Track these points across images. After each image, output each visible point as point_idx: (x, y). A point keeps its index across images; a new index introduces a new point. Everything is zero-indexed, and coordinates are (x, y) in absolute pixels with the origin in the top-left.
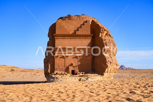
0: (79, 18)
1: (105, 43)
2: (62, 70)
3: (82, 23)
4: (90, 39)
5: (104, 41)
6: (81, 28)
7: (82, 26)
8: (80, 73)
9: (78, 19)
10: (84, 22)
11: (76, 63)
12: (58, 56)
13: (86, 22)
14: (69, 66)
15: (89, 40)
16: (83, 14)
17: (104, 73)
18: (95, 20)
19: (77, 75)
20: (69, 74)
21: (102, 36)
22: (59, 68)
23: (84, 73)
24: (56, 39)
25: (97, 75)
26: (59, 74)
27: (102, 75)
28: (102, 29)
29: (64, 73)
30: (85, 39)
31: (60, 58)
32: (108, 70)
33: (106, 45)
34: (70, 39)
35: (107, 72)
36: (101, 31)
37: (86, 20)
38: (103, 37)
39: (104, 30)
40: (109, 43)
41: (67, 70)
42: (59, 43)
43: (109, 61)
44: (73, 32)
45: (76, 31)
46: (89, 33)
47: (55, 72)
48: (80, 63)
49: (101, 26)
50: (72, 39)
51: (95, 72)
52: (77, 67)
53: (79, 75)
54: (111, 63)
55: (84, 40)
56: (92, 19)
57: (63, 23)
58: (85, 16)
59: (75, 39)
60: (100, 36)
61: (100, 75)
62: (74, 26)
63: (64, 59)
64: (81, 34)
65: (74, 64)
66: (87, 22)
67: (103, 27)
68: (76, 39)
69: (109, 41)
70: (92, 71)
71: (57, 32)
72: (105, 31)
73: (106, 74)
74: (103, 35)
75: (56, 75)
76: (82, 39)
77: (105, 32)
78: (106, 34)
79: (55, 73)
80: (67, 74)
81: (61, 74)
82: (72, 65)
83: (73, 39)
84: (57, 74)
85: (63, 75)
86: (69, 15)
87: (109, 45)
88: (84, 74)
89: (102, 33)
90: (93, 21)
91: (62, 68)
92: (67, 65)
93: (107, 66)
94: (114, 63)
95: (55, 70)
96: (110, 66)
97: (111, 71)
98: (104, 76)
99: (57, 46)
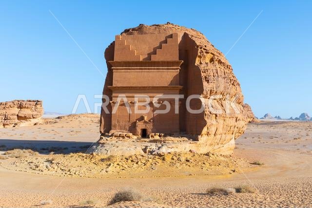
0: (157, 29)
1: (205, 77)
2: (125, 129)
3: (163, 39)
4: (177, 69)
5: (202, 74)
6: (161, 49)
7: (163, 44)
8: (155, 135)
9: (156, 32)
10: (167, 37)
13: (171, 36)
14: (136, 120)
15: (176, 71)
16: (168, 23)
17: (200, 137)
18: (190, 33)
20: (135, 137)
21: (201, 63)
22: (119, 125)
23: (163, 134)
24: (114, 71)
25: (185, 139)
26: (115, 136)
27: (196, 139)
28: (201, 50)
30: (168, 69)
32: (207, 129)
33: (208, 81)
34: (140, 71)
35: (208, 134)
36: (199, 54)
37: (171, 33)
38: (202, 67)
39: (204, 51)
40: (216, 77)
41: (133, 129)
42: (121, 78)
43: (210, 113)
44: (147, 56)
45: (152, 56)
46: (177, 59)
47: (112, 132)
48: (158, 115)
49: (198, 44)
50: (143, 71)
51: (184, 134)
52: (152, 124)
53: (151, 139)
54: (216, 116)
55: (165, 71)
57: (128, 41)
58: (171, 26)
59: (149, 69)
60: (197, 63)
61: (191, 141)
62: (148, 44)
64: (161, 59)
65: (146, 118)
66: (172, 38)
68: (151, 69)
69: (215, 73)
70: (179, 131)
71: (117, 58)
72: (207, 53)
73: (202, 139)
76: (163, 69)
77: (209, 56)
78: (212, 60)
79: (110, 134)
80: (132, 136)
81: (120, 137)
82: (142, 118)
83: (146, 71)
85: (123, 137)
86: (140, 25)
87: (215, 82)
88: (162, 137)
90: (186, 35)
91: (124, 124)
92: (133, 119)
93: (205, 123)
94: (228, 116)
95: (112, 128)
96: (214, 122)
97: (218, 132)
98: (198, 142)
99: (116, 84)
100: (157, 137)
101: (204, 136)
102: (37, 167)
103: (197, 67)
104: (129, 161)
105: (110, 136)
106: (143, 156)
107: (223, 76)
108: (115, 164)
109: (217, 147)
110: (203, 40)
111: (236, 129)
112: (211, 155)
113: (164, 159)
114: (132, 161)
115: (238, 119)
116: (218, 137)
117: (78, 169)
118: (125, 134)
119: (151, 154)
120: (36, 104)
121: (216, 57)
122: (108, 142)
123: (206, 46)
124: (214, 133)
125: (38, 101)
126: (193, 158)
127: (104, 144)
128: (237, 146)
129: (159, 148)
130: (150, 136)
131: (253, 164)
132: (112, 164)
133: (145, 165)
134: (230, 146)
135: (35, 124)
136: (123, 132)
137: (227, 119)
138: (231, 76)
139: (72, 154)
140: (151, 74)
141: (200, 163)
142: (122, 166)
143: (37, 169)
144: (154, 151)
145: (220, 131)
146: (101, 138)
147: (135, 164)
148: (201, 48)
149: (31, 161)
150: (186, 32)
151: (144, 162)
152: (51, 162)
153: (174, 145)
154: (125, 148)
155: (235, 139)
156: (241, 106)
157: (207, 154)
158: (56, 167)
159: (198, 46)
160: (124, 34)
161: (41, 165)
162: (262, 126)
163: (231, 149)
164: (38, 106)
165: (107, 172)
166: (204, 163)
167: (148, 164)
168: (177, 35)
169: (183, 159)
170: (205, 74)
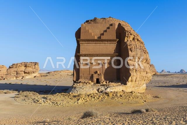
1: (130, 49)
2: (87, 78)
5: (129, 47)
6: (106, 32)
7: (107, 30)
8: (103, 82)
9: (104, 22)
15: (114, 45)
16: (110, 17)
17: (127, 82)
18: (122, 23)
20: (92, 83)
22: (84, 77)
23: (108, 81)
25: (120, 84)
26: (82, 83)
27: (125, 84)
35: (132, 81)
36: (127, 35)
37: (112, 23)
38: (128, 43)
39: (129, 34)
40: (136, 49)
41: (92, 78)
42: (84, 49)
43: (133, 69)
45: (102, 36)
46: (115, 38)
47: (80, 80)
50: (97, 45)
51: (120, 81)
53: (102, 84)
54: (136, 70)
57: (88, 27)
58: (111, 19)
60: (126, 40)
61: (123, 85)
65: (98, 72)
66: (112, 26)
69: (135, 46)
70: (116, 79)
72: (131, 35)
73: (129, 84)
74: (128, 40)
76: (107, 44)
77: (132, 37)
78: (134, 39)
81: (84, 83)
82: (96, 72)
85: (86, 83)
87: (135, 51)
90: (119, 24)
91: (86, 76)
92: (92, 73)
93: (130, 75)
94: (142, 71)
95: (80, 78)
96: (135, 74)
97: (137, 80)
98: (127, 86)
99: (82, 52)
100: (105, 83)
101: (130, 82)
102: (38, 101)
103: (126, 43)
104: (90, 97)
105: (79, 83)
106: (97, 94)
107: (140, 48)
108: (82, 98)
109: (136, 88)
110: (129, 28)
111: (146, 78)
112: (133, 93)
113: (108, 95)
114: (91, 97)
115: (147, 72)
116: (137, 82)
117: (62, 102)
118: (87, 81)
119: (102, 93)
120: (35, 64)
121: (136, 37)
122: (78, 86)
123: (130, 31)
124: (135, 80)
125: (36, 63)
126: (124, 95)
127: (76, 87)
128: (147, 88)
129: (106, 89)
130: (101, 82)
131: (155, 97)
132: (80, 99)
133: (98, 99)
134: (143, 88)
135: (35, 77)
136: (86, 80)
137: (142, 72)
138: (143, 48)
139: (58, 94)
140: (101, 47)
141: (128, 97)
142: (86, 100)
143: (38, 102)
144: (103, 91)
145: (138, 79)
146: (74, 84)
147: (93, 99)
148: (128, 32)
149: (34, 98)
150: (120, 22)
151: (98, 97)
152: (46, 98)
153: (114, 88)
154: (87, 90)
155: (146, 84)
156: (149, 65)
157: (131, 92)
158: (49, 101)
159: (126, 31)
160: (86, 23)
161: (40, 100)
162: (160, 76)
163: (144, 90)
164: (36, 66)
165: (78, 103)
166: (130, 97)
167: (100, 98)
168: (115, 24)
169: (119, 95)
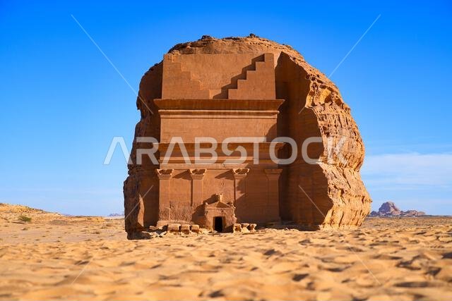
0: (237, 46)
1: (325, 128)
2: (184, 218)
3: (248, 63)
4: (274, 114)
5: (319, 122)
6: (245, 79)
7: (248, 72)
8: (242, 226)
9: (235, 51)
10: (254, 61)
11: (227, 192)
12: (170, 171)
13: (262, 58)
14: (204, 202)
15: (272, 117)
16: (251, 35)
17: (321, 226)
18: (292, 54)
19: (232, 232)
20: (205, 231)
21: (313, 105)
22: (173, 211)
23: (255, 225)
24: (162, 116)
26: (172, 231)
28: (315, 83)
29: (190, 227)
30: (258, 114)
31: (177, 177)
32: (332, 215)
33: (328, 135)
34: (210, 116)
35: (331, 222)
36: (311, 89)
37: (260, 53)
38: (317, 110)
39: (319, 84)
40: (338, 128)
41: (199, 217)
42: (175, 129)
43: (335, 187)
44: (220, 91)
45: (230, 90)
46: (271, 96)
47: (161, 224)
48: (241, 193)
49: (309, 72)
50: (215, 116)
51: (292, 224)
52: (234, 208)
53: (239, 233)
54: (343, 192)
55: (253, 117)
56: (281, 50)
57: (186, 63)
58: (257, 40)
59: (225, 114)
60: (308, 104)
62: (221, 71)
63: (188, 182)
64: (246, 98)
65: (221, 198)
66: (263, 61)
67: (318, 76)
68: (229, 114)
69: (337, 122)
70: (280, 218)
71: (167, 93)
72: (324, 87)
74: (315, 102)
75: (162, 234)
76: (249, 114)
77: (325, 93)
78: (328, 99)
79: (161, 228)
80: (201, 229)
81: (180, 231)
82: (214, 199)
83: (219, 116)
84: (166, 228)
85: (186, 232)
86: (204, 37)
87: (338, 135)
88: (254, 230)
89: (312, 94)
90: (284, 57)
91: (181, 209)
92: (199, 201)
94: (353, 193)
96: (340, 202)
97: (344, 220)
99: (165, 139)
100: (245, 230)
101: (327, 225)
103: (310, 112)
105: (162, 231)
115: (365, 199)
121: (335, 95)
124: (338, 222)
130: (235, 228)
140: (228, 123)
148: (314, 79)
150: (283, 51)
159: (308, 76)
168: (272, 56)
170: (322, 122)
